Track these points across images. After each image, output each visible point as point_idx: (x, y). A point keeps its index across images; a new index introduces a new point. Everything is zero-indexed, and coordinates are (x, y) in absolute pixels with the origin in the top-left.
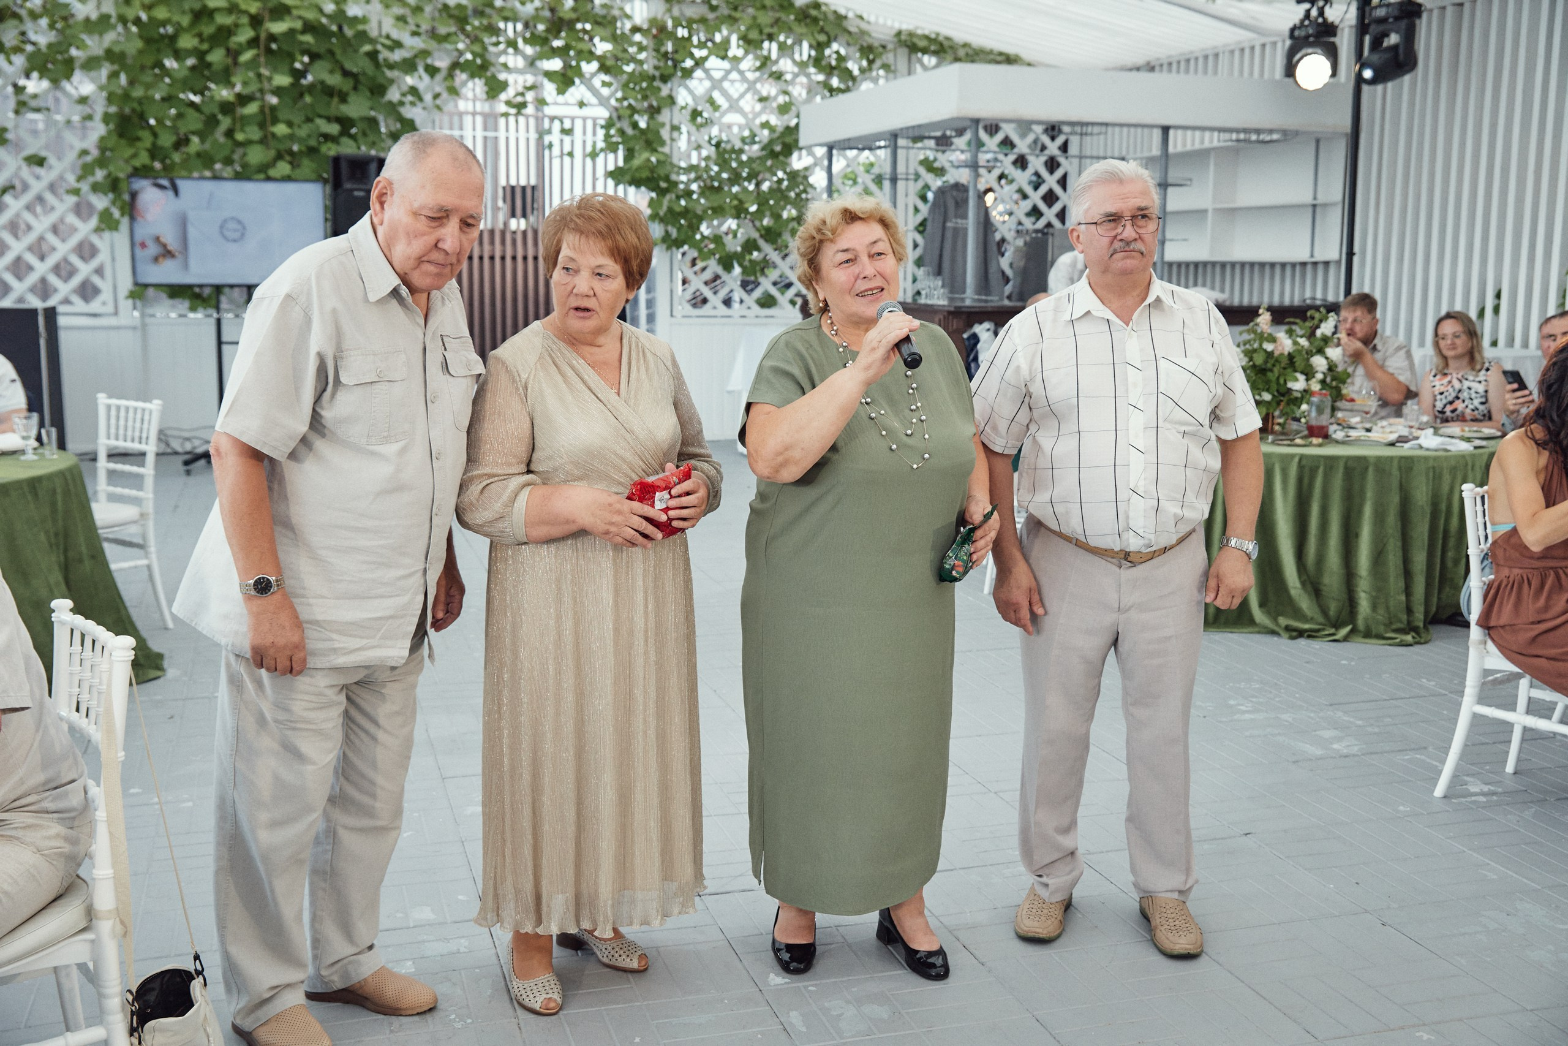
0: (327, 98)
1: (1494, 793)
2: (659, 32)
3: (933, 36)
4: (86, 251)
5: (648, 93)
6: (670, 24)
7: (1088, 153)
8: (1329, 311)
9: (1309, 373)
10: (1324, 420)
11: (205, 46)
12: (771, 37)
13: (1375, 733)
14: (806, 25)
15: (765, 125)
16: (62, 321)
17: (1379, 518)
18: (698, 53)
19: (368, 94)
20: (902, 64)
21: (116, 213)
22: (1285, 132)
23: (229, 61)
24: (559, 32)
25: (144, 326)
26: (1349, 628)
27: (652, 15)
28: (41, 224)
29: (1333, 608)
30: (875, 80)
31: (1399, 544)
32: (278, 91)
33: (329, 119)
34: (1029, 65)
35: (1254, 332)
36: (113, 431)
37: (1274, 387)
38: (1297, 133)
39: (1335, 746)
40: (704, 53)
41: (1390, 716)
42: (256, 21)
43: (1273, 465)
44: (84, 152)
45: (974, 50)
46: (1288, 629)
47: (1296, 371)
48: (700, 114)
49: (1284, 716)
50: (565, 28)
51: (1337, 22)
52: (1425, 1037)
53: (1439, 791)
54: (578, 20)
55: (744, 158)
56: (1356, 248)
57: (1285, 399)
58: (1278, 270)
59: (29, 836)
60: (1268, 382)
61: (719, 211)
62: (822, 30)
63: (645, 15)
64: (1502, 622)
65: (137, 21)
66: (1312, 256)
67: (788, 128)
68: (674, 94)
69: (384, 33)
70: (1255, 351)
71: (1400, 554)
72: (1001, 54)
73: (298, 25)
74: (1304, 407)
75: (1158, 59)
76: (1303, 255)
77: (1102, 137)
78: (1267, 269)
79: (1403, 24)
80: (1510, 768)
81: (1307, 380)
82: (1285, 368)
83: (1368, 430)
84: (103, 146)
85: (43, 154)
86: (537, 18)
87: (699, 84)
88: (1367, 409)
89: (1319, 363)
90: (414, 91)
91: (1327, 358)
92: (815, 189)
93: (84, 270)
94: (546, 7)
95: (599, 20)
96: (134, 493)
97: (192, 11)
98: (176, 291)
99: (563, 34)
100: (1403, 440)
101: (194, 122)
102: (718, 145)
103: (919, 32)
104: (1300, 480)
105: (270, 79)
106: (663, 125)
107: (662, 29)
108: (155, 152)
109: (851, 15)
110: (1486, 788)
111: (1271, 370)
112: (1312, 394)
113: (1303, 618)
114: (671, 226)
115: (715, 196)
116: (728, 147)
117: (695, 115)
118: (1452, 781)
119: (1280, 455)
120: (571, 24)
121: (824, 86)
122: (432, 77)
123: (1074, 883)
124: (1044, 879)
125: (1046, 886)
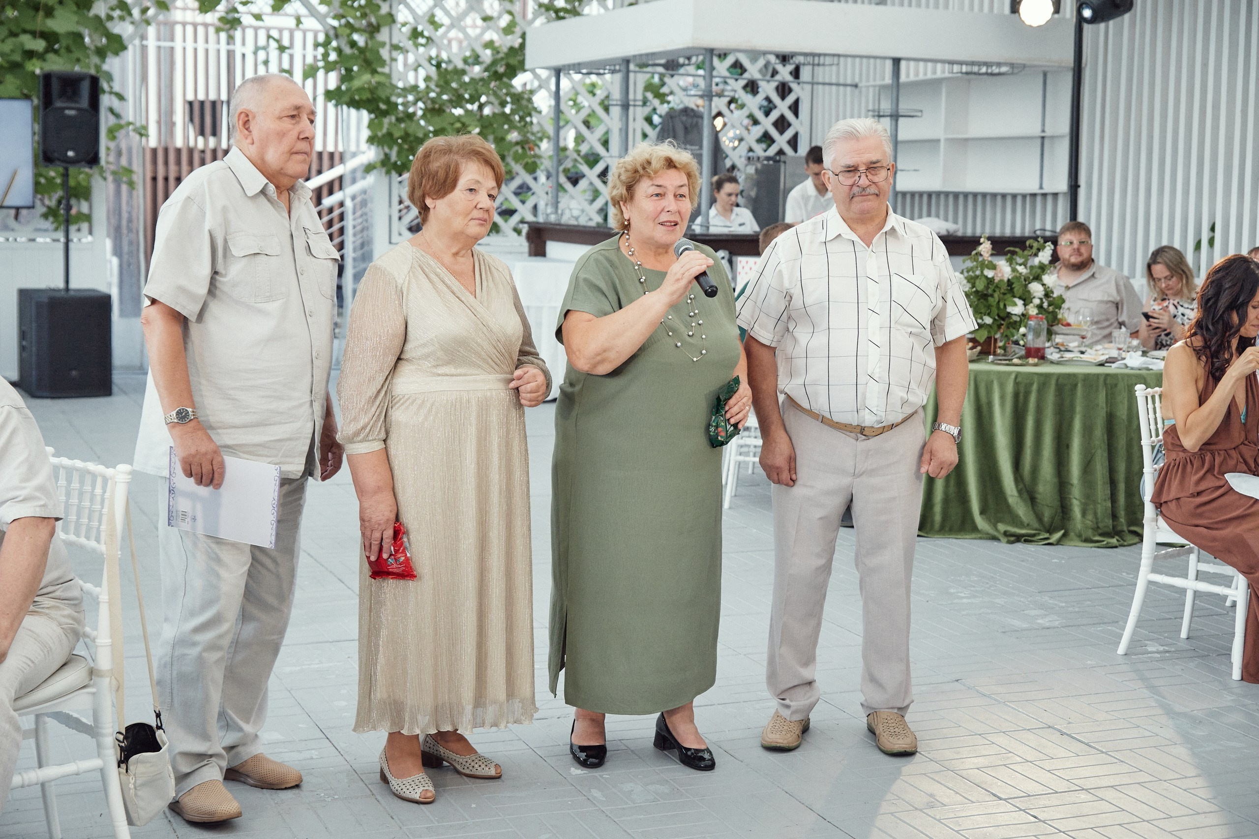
0: (32, 13)
1: (1168, 651)
5: (368, 11)
7: (821, 80)
8: (1045, 242)
9: (1027, 299)
10: (1040, 342)
13: (1075, 612)
15: (490, 44)
17: (1087, 430)
19: (75, 8)
22: (1012, 65)
26: (1062, 532)
29: (1047, 515)
30: (602, 2)
31: (1106, 454)
33: (34, 34)
35: (975, 260)
37: (995, 311)
38: (1024, 66)
39: (1039, 621)
41: (1089, 600)
43: (992, 382)
46: (1006, 534)
47: (1014, 297)
48: (421, 33)
49: (997, 601)
53: (1121, 649)
55: (467, 79)
56: (1082, 181)
57: (1005, 321)
58: (1009, 200)
59: (53, 613)
60: (989, 307)
64: (1170, 497)
66: (1041, 188)
67: (512, 49)
68: (394, 12)
70: (977, 277)
71: (1106, 464)
74: (1022, 330)
76: (1032, 187)
77: (834, 68)
80: (1184, 634)
81: (1025, 305)
82: (1004, 294)
83: (1082, 353)
87: (421, 2)
88: (1084, 333)
89: (1036, 288)
90: (122, 5)
91: (1043, 285)
92: (540, 112)
100: (1112, 360)
102: (438, 66)
104: (1016, 395)
106: (383, 44)
110: (1161, 648)
111: (992, 296)
112: (1030, 318)
113: (1020, 524)
114: (391, 148)
115: (436, 119)
116: (450, 67)
117: (415, 34)
118: (1133, 642)
119: (999, 373)
121: (549, 7)
123: (811, 707)
124: (787, 702)
125: (788, 707)
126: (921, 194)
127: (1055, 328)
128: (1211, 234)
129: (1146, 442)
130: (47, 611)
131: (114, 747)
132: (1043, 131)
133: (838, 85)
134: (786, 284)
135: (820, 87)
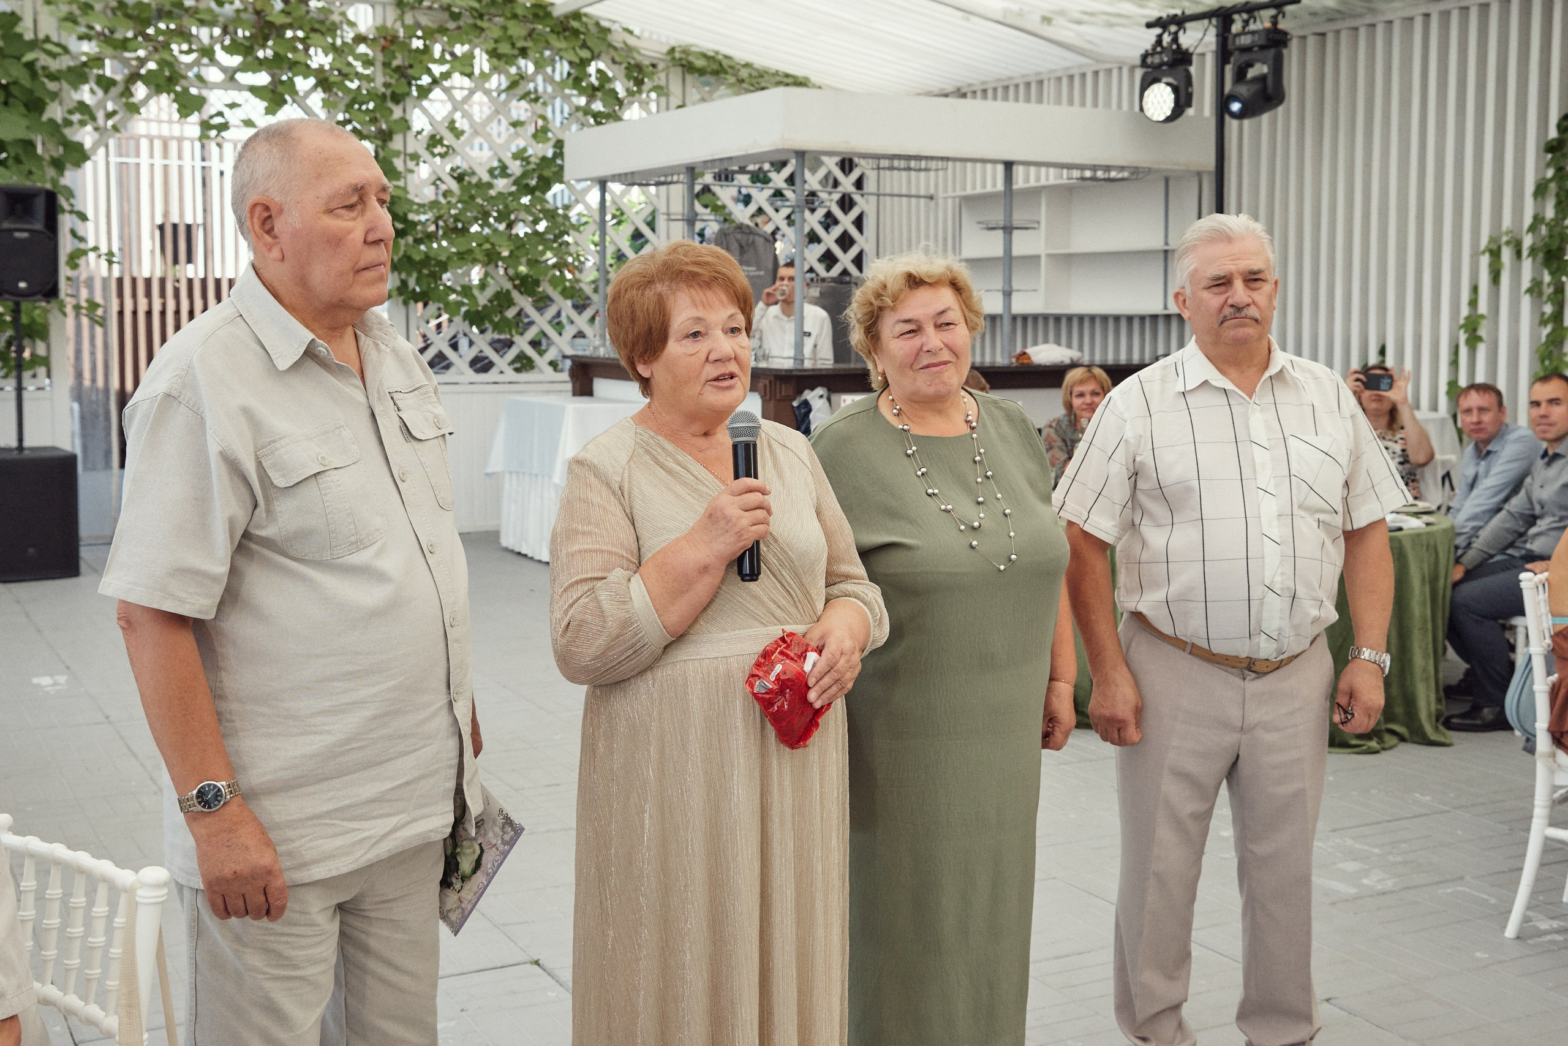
2: (387, 41)
3: (711, 54)
5: (378, 115)
6: (401, 33)
7: (888, 191)
12: (524, 52)
14: (565, 38)
15: (519, 154)
18: (437, 69)
19: (23, 110)
20: (675, 88)
22: (1135, 170)
24: (266, 39)
27: (379, 23)
30: (644, 105)
34: (820, 88)
38: (1145, 171)
40: (445, 68)
45: (757, 70)
48: (440, 142)
50: (273, 36)
51: (1191, 50)
53: (1511, 930)
54: (290, 26)
55: (492, 193)
58: (1123, 324)
61: (465, 257)
62: (584, 45)
63: (370, 22)
66: (1166, 308)
67: (544, 159)
68: (408, 117)
69: (41, 36)
72: (787, 76)
75: (970, 85)
76: (1154, 306)
78: (1111, 324)
79: (1272, 52)
86: (237, 19)
87: (438, 105)
90: (82, 107)
94: (251, 9)
95: (317, 26)
99: (270, 43)
102: (460, 179)
103: (693, 49)
106: (397, 154)
107: (393, 39)
109: (615, 27)
114: (409, 274)
115: (461, 240)
116: (474, 180)
117: (433, 142)
120: (280, 30)
121: (587, 111)
122: (106, 91)
129: (1537, 649)
132: (1166, 244)
133: (909, 196)
135: (888, 198)
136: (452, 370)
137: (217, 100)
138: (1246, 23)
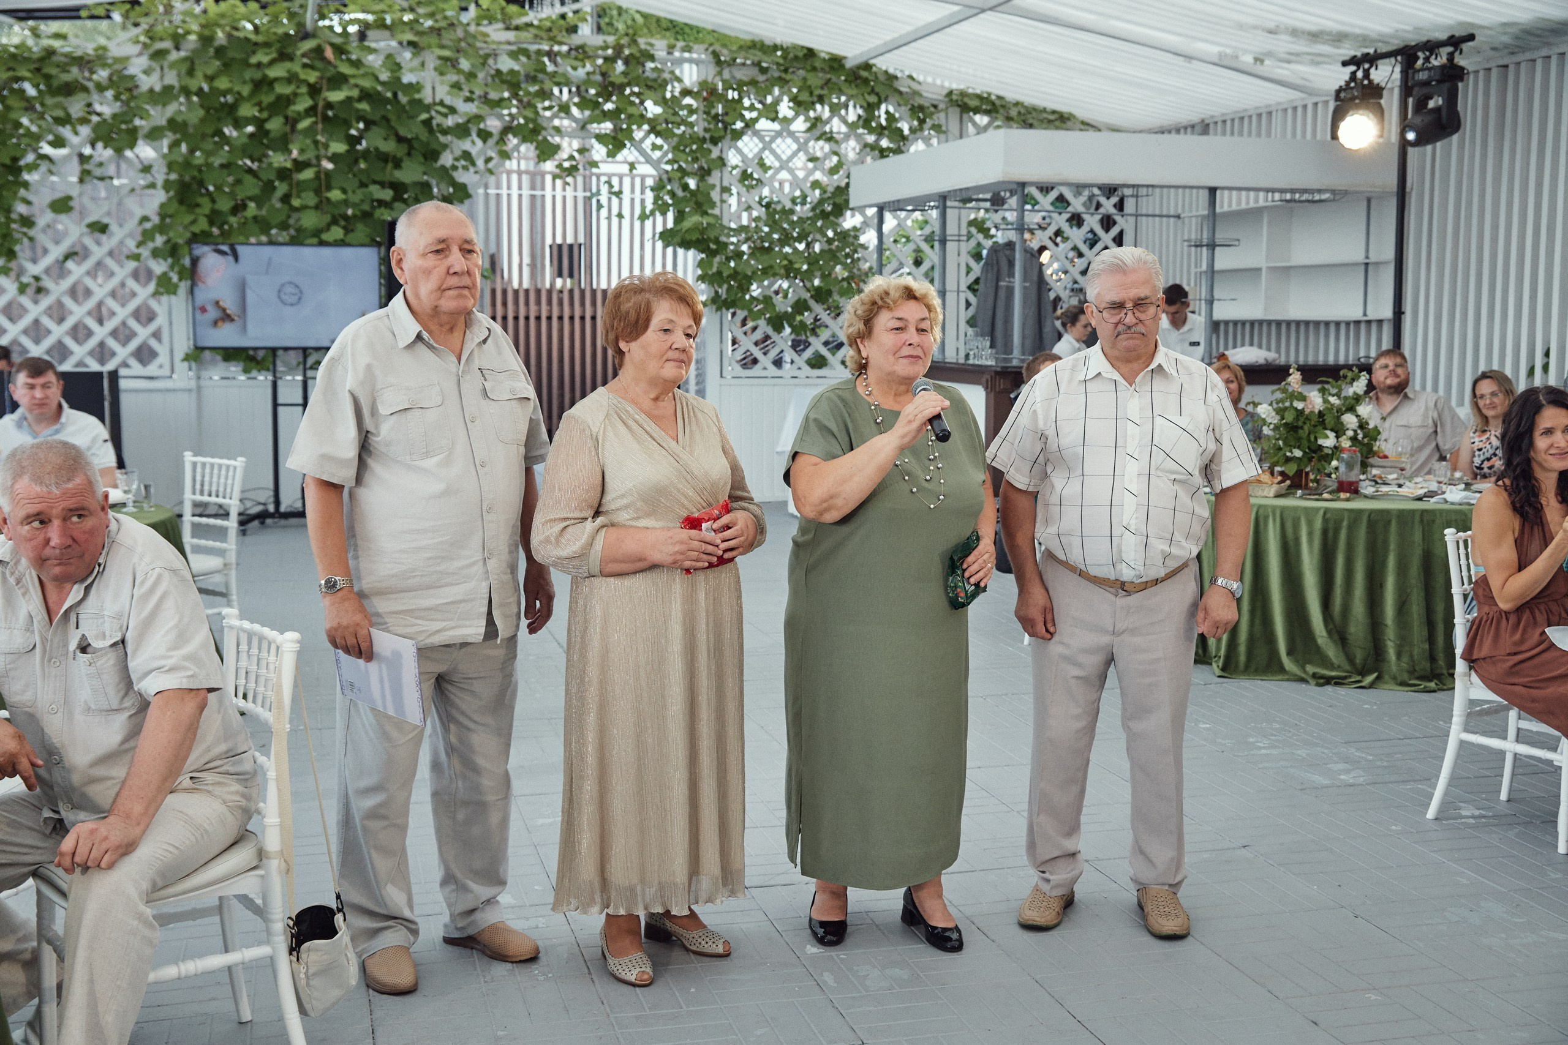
0: (382, 164)
1: (1484, 817)
2: (708, 94)
3: (985, 95)
4: (145, 315)
5: (699, 155)
6: (720, 86)
7: (1144, 212)
8: (1361, 371)
9: (1339, 431)
10: (1355, 475)
11: (265, 115)
12: (821, 100)
13: (1385, 767)
14: (856, 86)
15: (816, 184)
16: (123, 384)
17: (1402, 569)
18: (748, 115)
19: (422, 159)
20: (953, 126)
21: (175, 278)
22: (1333, 192)
23: (288, 128)
24: (610, 95)
25: (199, 388)
26: (1375, 675)
27: (703, 78)
28: (100, 289)
29: (1359, 659)
30: (927, 141)
31: (1422, 594)
32: (333, 158)
33: (383, 185)
35: (1284, 391)
36: (198, 487)
37: (1305, 443)
38: (1346, 193)
39: (1342, 777)
40: (754, 114)
41: (1400, 753)
42: (314, 90)
43: (1299, 518)
44: (145, 219)
45: (1026, 107)
46: (1315, 676)
47: (1326, 429)
48: (750, 175)
49: (1299, 752)
50: (616, 92)
51: (1383, 84)
52: (1373, 997)
53: (1431, 814)
54: (629, 84)
55: (795, 218)
56: (1408, 307)
57: (1317, 454)
58: (1332, 329)
59: (217, 790)
60: (1299, 439)
61: (768, 272)
62: (873, 91)
63: (695, 78)
64: (1482, 655)
65: (200, 92)
66: (1365, 315)
67: (838, 188)
68: (724, 156)
69: (437, 100)
70: (1286, 409)
71: (1423, 604)
72: (1054, 112)
73: (355, 93)
74: (1334, 463)
75: (1212, 117)
76: (1356, 314)
77: (1151, 198)
78: (1322, 328)
79: (1446, 86)
80: (1504, 796)
81: (1337, 437)
82: (1315, 426)
83: (1400, 486)
84: (164, 213)
85: (105, 220)
86: (588, 82)
87: (749, 145)
88: (1403, 465)
89: (1349, 420)
90: (467, 155)
91: (1358, 416)
92: (866, 248)
93: (143, 333)
94: (598, 71)
95: (650, 83)
96: (218, 544)
97: (252, 81)
98: (230, 354)
99: (614, 98)
100: (1431, 494)
101: (251, 187)
102: (768, 206)
103: (970, 91)
104: (1325, 532)
105: (326, 146)
106: (713, 186)
107: (713, 92)
108: (214, 217)
109: (901, 75)
110: (1477, 813)
111: (1302, 428)
112: (1343, 450)
113: (1332, 667)
114: (720, 287)
115: (765, 257)
116: (779, 208)
117: (745, 176)
118: (1444, 805)
119: (1306, 509)
120: (621, 88)
121: (874, 147)
122: (485, 141)
123: (1075, 880)
124: (1047, 875)
125: (1048, 881)
126: (1244, 323)
127: (1371, 461)
128: (1546, 360)
129: (1456, 590)
130: (210, 788)
131: (285, 933)
132: (1367, 257)
133: (1161, 216)
134: (1041, 425)
135: (1144, 218)
136: (758, 366)
137: (569, 146)
138: (1427, 59)
